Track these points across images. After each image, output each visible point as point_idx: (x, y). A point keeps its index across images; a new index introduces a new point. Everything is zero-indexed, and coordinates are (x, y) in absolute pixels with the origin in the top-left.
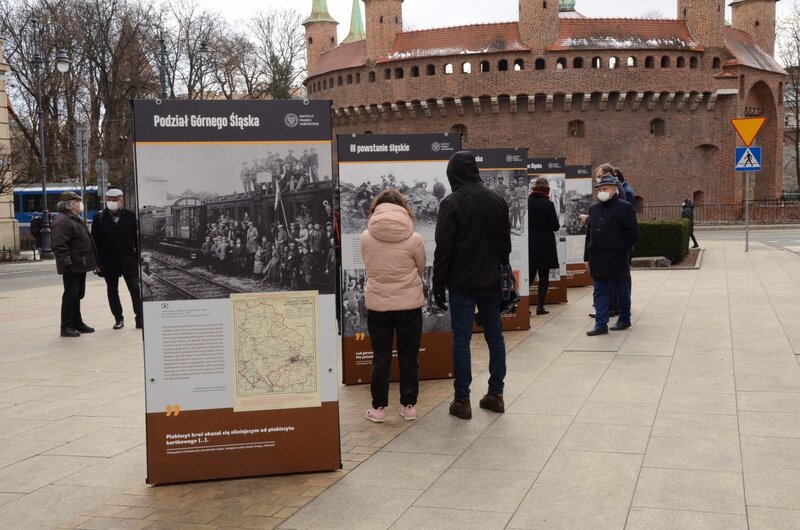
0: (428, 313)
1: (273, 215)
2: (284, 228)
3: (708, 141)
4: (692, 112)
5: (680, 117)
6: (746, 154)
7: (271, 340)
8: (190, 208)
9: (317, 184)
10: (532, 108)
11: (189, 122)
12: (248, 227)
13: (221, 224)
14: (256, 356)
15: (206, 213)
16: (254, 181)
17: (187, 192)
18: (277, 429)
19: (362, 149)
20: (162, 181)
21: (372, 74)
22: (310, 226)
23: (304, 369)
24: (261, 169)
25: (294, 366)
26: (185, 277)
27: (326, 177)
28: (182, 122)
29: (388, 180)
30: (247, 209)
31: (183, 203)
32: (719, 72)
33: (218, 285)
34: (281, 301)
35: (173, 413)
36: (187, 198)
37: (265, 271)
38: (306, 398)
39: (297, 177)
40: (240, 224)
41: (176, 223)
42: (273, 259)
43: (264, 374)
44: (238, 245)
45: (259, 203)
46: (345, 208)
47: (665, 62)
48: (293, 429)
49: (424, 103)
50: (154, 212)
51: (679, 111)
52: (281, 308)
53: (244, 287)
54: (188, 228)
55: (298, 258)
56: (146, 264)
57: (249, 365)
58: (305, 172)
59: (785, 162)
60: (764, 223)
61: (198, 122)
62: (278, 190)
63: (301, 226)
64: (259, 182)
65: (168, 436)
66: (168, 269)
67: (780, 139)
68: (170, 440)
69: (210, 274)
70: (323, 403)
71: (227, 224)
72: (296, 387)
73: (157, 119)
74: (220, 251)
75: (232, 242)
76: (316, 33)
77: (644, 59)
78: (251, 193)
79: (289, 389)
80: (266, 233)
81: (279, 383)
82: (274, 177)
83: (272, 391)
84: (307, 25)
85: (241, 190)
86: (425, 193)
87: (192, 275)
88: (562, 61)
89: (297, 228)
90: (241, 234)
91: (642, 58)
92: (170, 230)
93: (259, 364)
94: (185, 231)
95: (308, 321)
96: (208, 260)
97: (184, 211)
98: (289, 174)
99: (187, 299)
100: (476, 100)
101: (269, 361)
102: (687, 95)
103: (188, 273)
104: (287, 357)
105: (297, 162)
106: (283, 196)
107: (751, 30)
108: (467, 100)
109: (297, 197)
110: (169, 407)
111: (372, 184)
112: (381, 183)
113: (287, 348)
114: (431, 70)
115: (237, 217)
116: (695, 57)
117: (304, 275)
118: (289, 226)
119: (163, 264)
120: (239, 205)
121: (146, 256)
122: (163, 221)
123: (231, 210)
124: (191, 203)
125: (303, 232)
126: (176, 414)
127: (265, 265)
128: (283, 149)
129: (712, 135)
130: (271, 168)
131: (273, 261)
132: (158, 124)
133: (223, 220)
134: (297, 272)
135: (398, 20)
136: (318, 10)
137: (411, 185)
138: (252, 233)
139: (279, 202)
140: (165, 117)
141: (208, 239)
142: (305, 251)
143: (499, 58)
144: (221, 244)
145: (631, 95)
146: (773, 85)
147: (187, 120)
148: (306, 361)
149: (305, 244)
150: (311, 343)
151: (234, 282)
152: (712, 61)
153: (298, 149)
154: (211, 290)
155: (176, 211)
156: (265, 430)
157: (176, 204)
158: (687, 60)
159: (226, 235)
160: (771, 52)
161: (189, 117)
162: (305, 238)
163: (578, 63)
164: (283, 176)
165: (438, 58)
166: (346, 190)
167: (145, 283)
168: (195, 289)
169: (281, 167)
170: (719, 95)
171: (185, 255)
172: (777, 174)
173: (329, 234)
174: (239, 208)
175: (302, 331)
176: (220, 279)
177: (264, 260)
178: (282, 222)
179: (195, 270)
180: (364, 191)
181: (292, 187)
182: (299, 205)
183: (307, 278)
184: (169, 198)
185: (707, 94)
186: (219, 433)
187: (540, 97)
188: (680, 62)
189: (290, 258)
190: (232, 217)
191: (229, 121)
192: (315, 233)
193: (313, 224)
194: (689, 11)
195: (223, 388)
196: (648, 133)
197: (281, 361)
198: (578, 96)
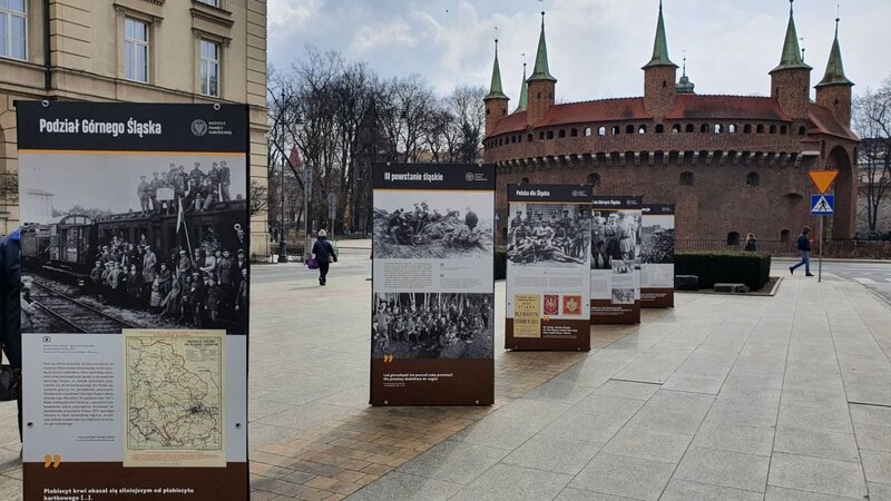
0: (457, 339)
1: (175, 239)
2: (187, 254)
3: (794, 191)
4: (782, 168)
5: (772, 172)
6: (820, 201)
7: (169, 385)
8: (78, 227)
9: (228, 204)
10: (651, 162)
11: (80, 128)
12: (144, 252)
13: (114, 247)
14: (149, 403)
15: (98, 233)
16: (153, 198)
17: (76, 208)
18: (174, 491)
19: (396, 177)
20: (47, 195)
21: (530, 136)
22: (218, 253)
23: (207, 422)
24: (161, 185)
25: (196, 417)
26: (71, 307)
27: (239, 196)
28: (72, 128)
29: (421, 208)
30: (144, 231)
31: (71, 221)
32: (806, 139)
33: (108, 318)
34: (180, 340)
35: (53, 463)
36: (75, 216)
37: (163, 304)
38: (208, 456)
39: (204, 194)
40: (135, 248)
41: (62, 244)
42: (174, 290)
43: (160, 425)
44: (133, 273)
45: (158, 225)
46: (378, 234)
47: (760, 130)
48: (192, 491)
49: (567, 157)
50: (37, 230)
51: (770, 167)
52: (181, 348)
53: (140, 322)
54: (75, 250)
55: (202, 289)
56: (27, 290)
57: (142, 413)
58: (213, 189)
59: (859, 210)
60: (838, 257)
61: (90, 127)
62: (181, 209)
63: (207, 253)
64: (158, 199)
65: (46, 491)
66: (51, 296)
67: (854, 192)
68: (48, 495)
69: (100, 304)
70: (228, 463)
71: (121, 247)
72: (197, 442)
73: (43, 124)
74: (111, 278)
75: (125, 268)
76: (493, 106)
77: (743, 126)
78: (150, 211)
79: (189, 445)
80: (166, 259)
81: (178, 437)
82: (176, 194)
83: (169, 445)
84: (486, 101)
85: (137, 208)
86: (457, 222)
87: (79, 305)
88: (678, 127)
89: (203, 255)
90: (137, 259)
91: (741, 126)
92: (55, 252)
93: (154, 413)
94: (72, 254)
95: (213, 366)
96: (98, 288)
97: (72, 231)
98: (193, 190)
99: (73, 332)
100: (608, 155)
101: (167, 409)
102: (778, 155)
103: (75, 303)
104: (187, 406)
105: (205, 177)
106: (186, 217)
107: (831, 106)
108: (601, 155)
109: (204, 219)
110: (48, 457)
111: (405, 211)
112: (414, 210)
113: (188, 396)
114: (574, 133)
115: (132, 239)
116: (785, 127)
117: (209, 310)
118: (193, 252)
119: (46, 290)
120: (135, 225)
121: (27, 281)
122: (47, 241)
123: (126, 231)
124: (80, 221)
125: (210, 260)
126: (56, 466)
127: (163, 298)
128: (188, 161)
129: (797, 187)
130: (174, 183)
131: (173, 293)
132: (45, 129)
133: (116, 243)
134: (202, 308)
135: (552, 96)
136: (495, 90)
137: (444, 213)
138: (150, 258)
139: (182, 224)
140: (53, 121)
141: (98, 264)
142: (211, 283)
143: (627, 124)
144: (113, 270)
145: (732, 153)
146: (849, 149)
147: (78, 125)
148: (210, 412)
149: (211, 274)
150: (216, 392)
151: (127, 315)
152: (798, 129)
153: (206, 162)
154: (100, 323)
155: (63, 230)
156: (160, 491)
157: (63, 222)
158: (778, 128)
159: (120, 261)
160: (848, 124)
161: (80, 122)
162: (212, 267)
163: (690, 129)
164: (187, 193)
165: (580, 124)
166: (380, 216)
167: (25, 312)
168: (82, 322)
169: (186, 183)
170: (804, 156)
171: (72, 282)
172: (852, 219)
173: (240, 263)
174: (136, 230)
175: (206, 377)
176: (111, 311)
177: (163, 292)
178: (185, 248)
179: (82, 299)
180: (398, 217)
181: (197, 207)
182: (205, 228)
183: (213, 314)
184: (55, 214)
185: (794, 155)
186: (105, 491)
187: (659, 154)
188: (772, 130)
189: (193, 289)
190: (127, 239)
191: (126, 128)
192: (224, 262)
193: (222, 251)
194: (780, 91)
195: (111, 438)
196: (744, 183)
197: (178, 411)
198: (689, 154)
